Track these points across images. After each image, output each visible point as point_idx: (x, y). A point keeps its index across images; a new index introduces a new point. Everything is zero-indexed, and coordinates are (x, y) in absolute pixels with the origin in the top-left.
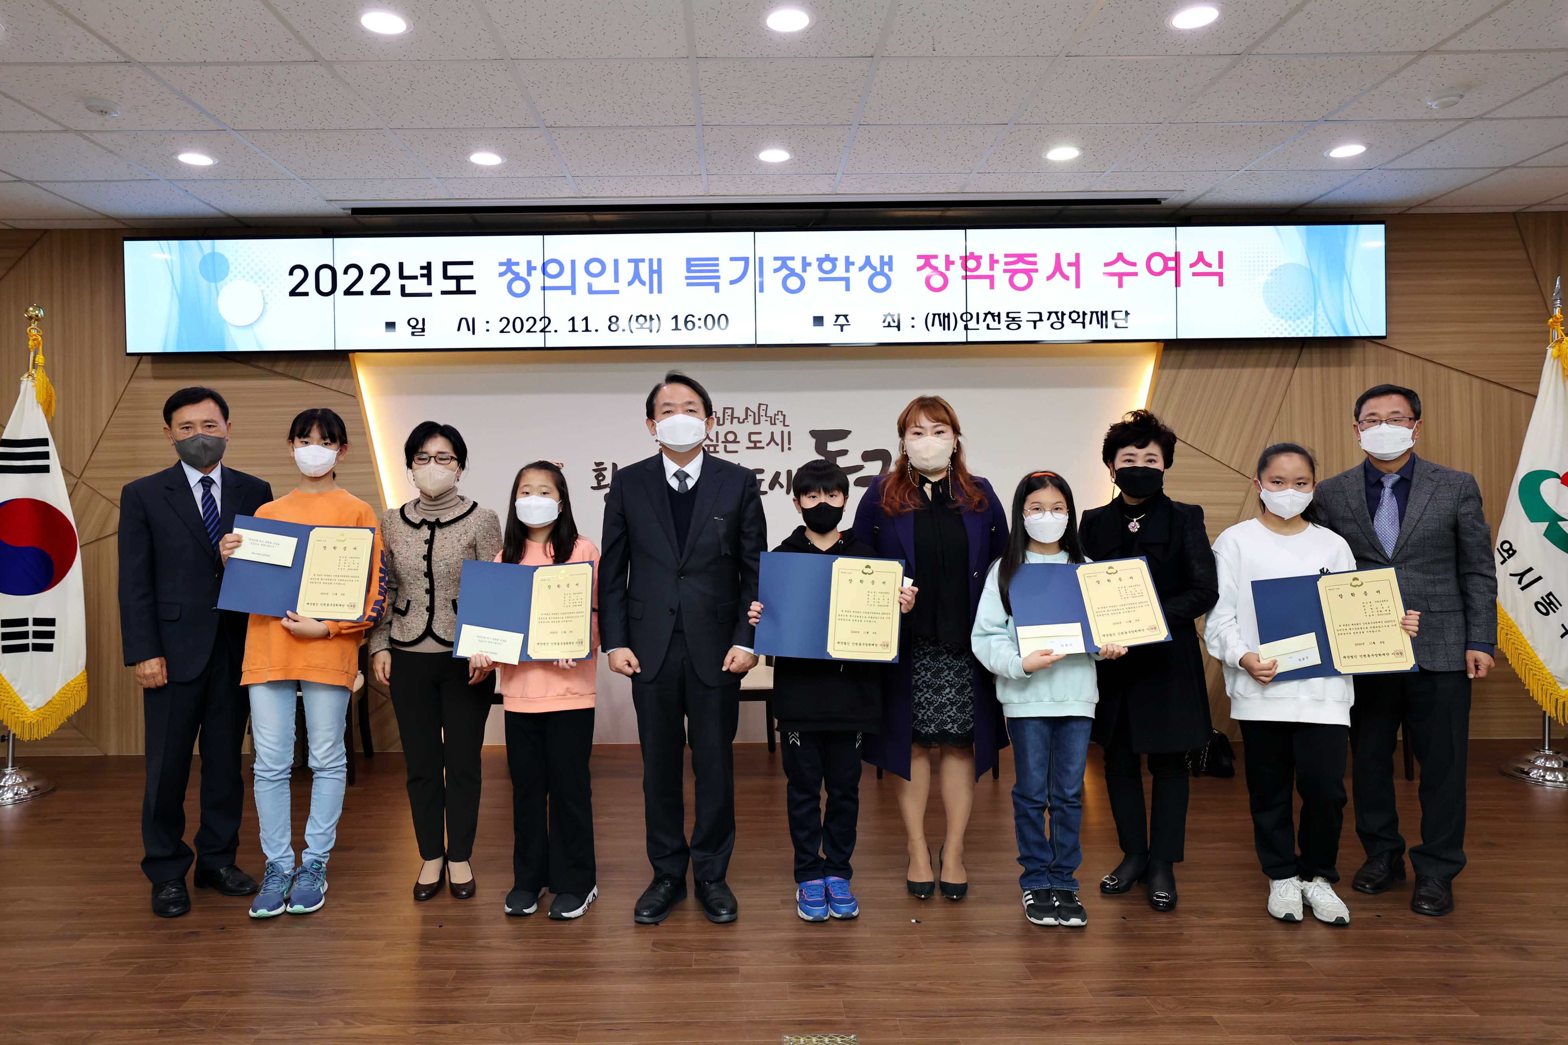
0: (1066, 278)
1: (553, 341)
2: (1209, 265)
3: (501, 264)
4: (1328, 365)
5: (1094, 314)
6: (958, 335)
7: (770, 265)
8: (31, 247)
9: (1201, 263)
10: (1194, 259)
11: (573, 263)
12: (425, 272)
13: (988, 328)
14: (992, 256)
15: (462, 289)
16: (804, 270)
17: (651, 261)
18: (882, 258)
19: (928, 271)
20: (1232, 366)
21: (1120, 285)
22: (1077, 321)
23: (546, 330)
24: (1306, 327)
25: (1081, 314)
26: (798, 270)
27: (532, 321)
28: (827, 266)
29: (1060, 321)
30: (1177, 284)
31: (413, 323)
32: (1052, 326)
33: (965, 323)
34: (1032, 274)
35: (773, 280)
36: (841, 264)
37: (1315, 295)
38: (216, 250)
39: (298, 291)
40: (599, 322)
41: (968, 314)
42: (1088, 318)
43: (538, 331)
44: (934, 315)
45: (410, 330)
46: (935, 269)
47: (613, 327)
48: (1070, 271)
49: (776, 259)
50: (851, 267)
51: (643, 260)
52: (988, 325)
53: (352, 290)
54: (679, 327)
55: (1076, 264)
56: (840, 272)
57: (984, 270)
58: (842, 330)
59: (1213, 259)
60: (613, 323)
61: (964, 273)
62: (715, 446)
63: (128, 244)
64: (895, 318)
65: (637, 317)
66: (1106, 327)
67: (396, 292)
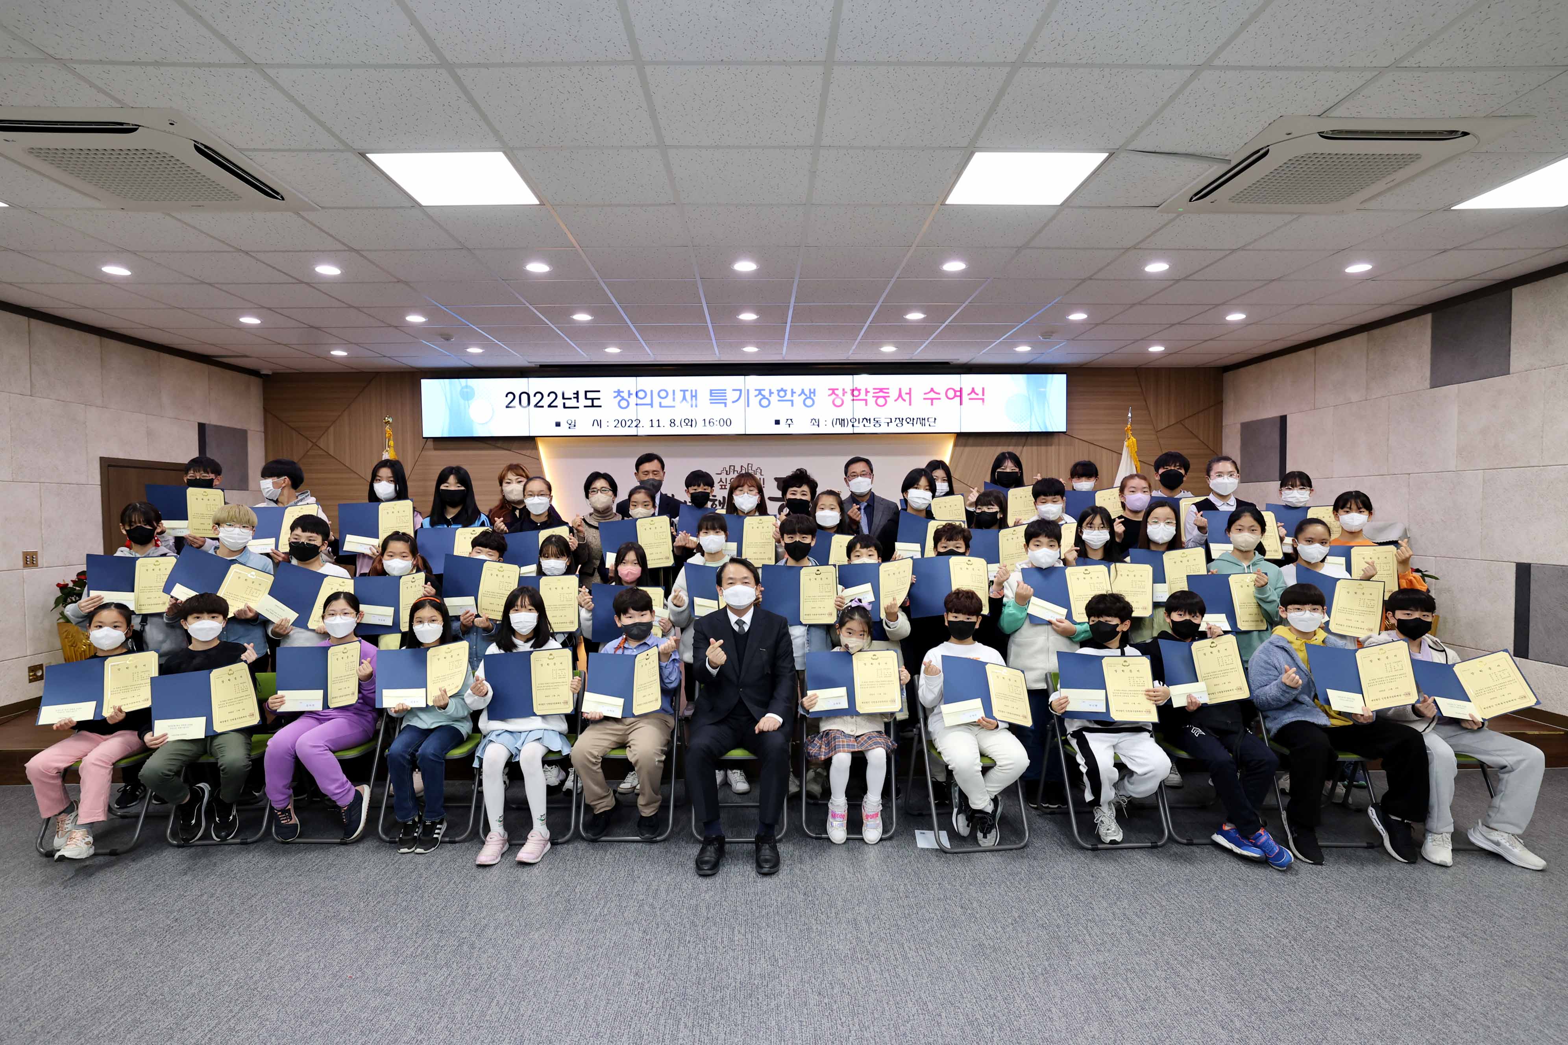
0: (904, 400)
1: (642, 432)
2: (977, 394)
3: (615, 392)
4: (1041, 446)
5: (919, 419)
6: (848, 430)
7: (753, 393)
8: (370, 382)
9: (973, 393)
10: (970, 391)
11: (652, 391)
12: (575, 396)
13: (864, 426)
14: (866, 389)
15: (595, 405)
16: (770, 396)
17: (692, 391)
18: (810, 390)
19: (834, 396)
20: (992, 446)
21: (932, 404)
22: (910, 423)
23: (638, 426)
24: (1027, 426)
25: (912, 419)
26: (767, 395)
27: (630, 421)
28: (782, 394)
29: (901, 423)
30: (961, 404)
31: (569, 422)
32: (897, 425)
33: (853, 423)
35: (754, 401)
36: (789, 393)
37: (1031, 410)
38: (468, 384)
39: (510, 405)
40: (665, 422)
41: (854, 419)
43: (634, 426)
44: (837, 419)
45: (568, 426)
46: (837, 395)
47: (673, 425)
48: (907, 397)
49: (756, 390)
50: (794, 395)
51: (687, 390)
53: (538, 405)
54: (706, 425)
55: (910, 394)
56: (789, 397)
57: (862, 396)
58: (789, 427)
59: (979, 391)
60: (672, 423)
61: (852, 398)
62: (725, 486)
63: (423, 381)
64: (817, 421)
65: (685, 420)
66: (925, 426)
67: (561, 406)
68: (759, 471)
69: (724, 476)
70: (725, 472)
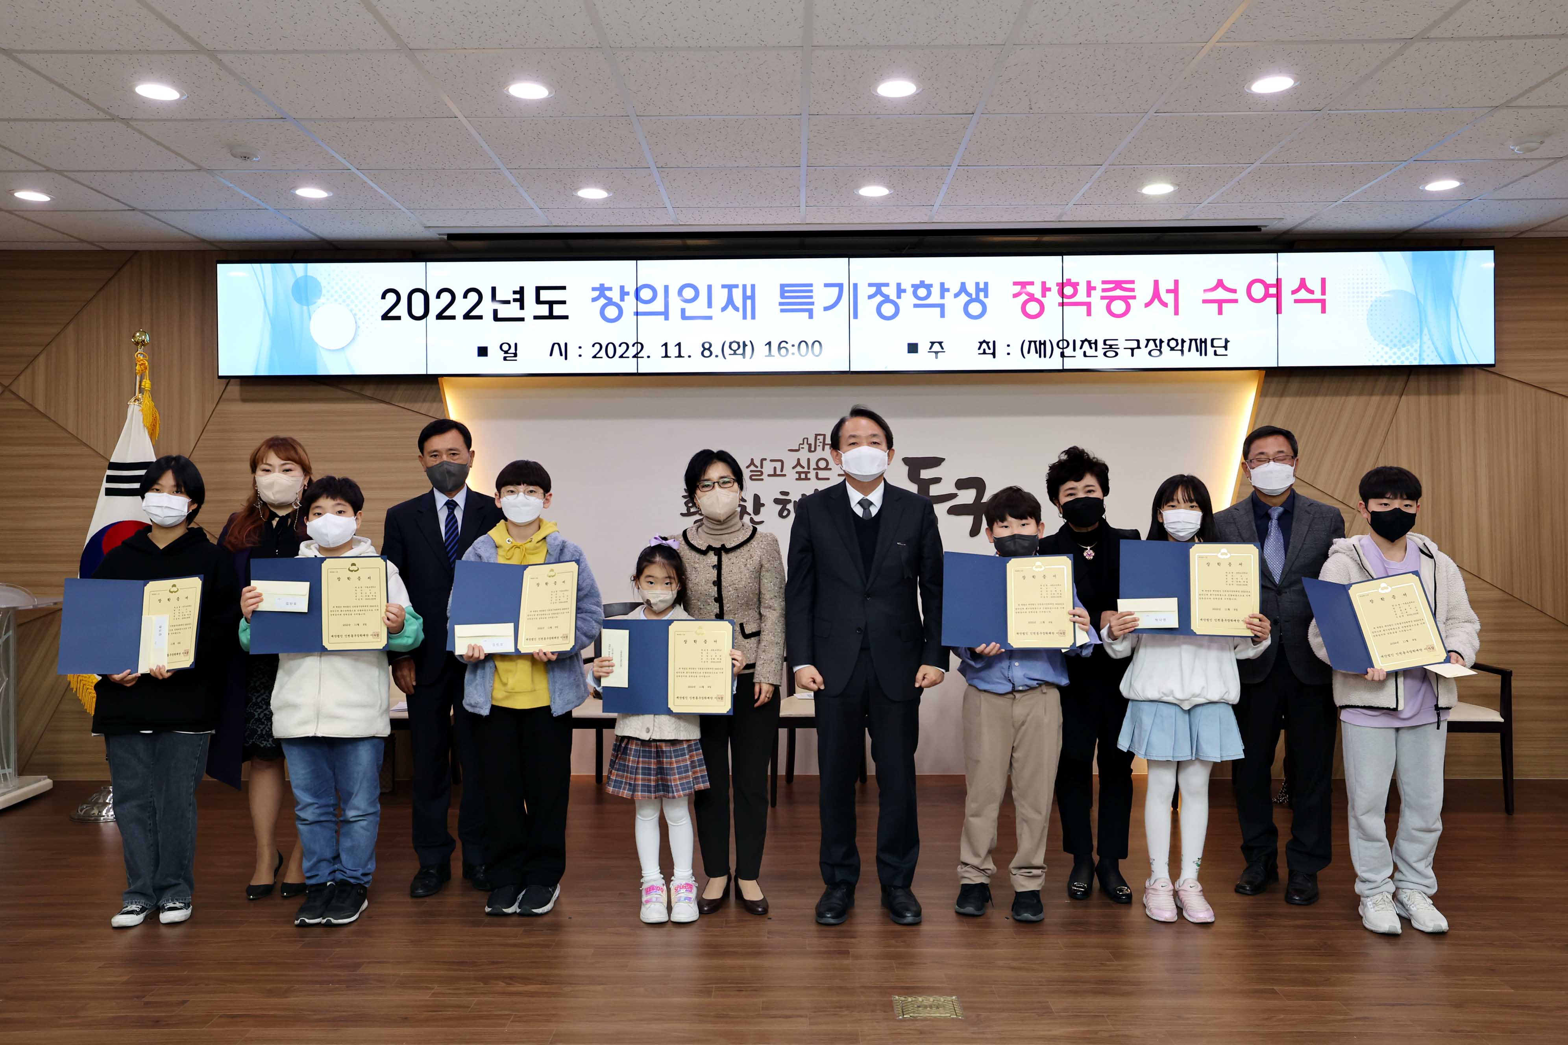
0: (1165, 305)
1: (645, 367)
2: (1312, 292)
3: (594, 289)
4: (1436, 393)
5: (1193, 342)
6: (1054, 363)
7: (865, 291)
8: (120, 269)
9: (1303, 290)
10: (1296, 285)
11: (666, 288)
12: (518, 296)
13: (1085, 355)
14: (1089, 283)
15: (555, 314)
16: (899, 297)
17: (744, 286)
18: (977, 284)
19: (1024, 298)
20: (1336, 393)
21: (1220, 312)
22: (1175, 349)
23: (639, 355)
24: (1411, 355)
25: (1180, 342)
26: (893, 297)
27: (624, 347)
28: (922, 292)
29: (1159, 348)
30: (1279, 311)
32: (1150, 353)
33: (1062, 350)
34: (1129, 301)
35: (868, 307)
36: (936, 291)
37: (1421, 322)
38: (309, 274)
39: (390, 315)
40: (692, 348)
41: (1065, 342)
42: (1186, 345)
43: (631, 356)
44: (1030, 342)
45: (503, 355)
46: (1031, 295)
48: (1169, 298)
49: (870, 285)
50: (946, 293)
51: (737, 286)
52: (1085, 353)
53: (444, 314)
54: (772, 354)
55: (1175, 291)
56: (935, 298)
57: (1081, 297)
58: (937, 357)
59: (1316, 286)
60: (706, 349)
61: (1060, 300)
62: (806, 473)
63: (220, 267)
64: (991, 345)
65: (731, 343)
66: (1206, 354)
67: (489, 316)
69: (804, 455)
70: (806, 446)
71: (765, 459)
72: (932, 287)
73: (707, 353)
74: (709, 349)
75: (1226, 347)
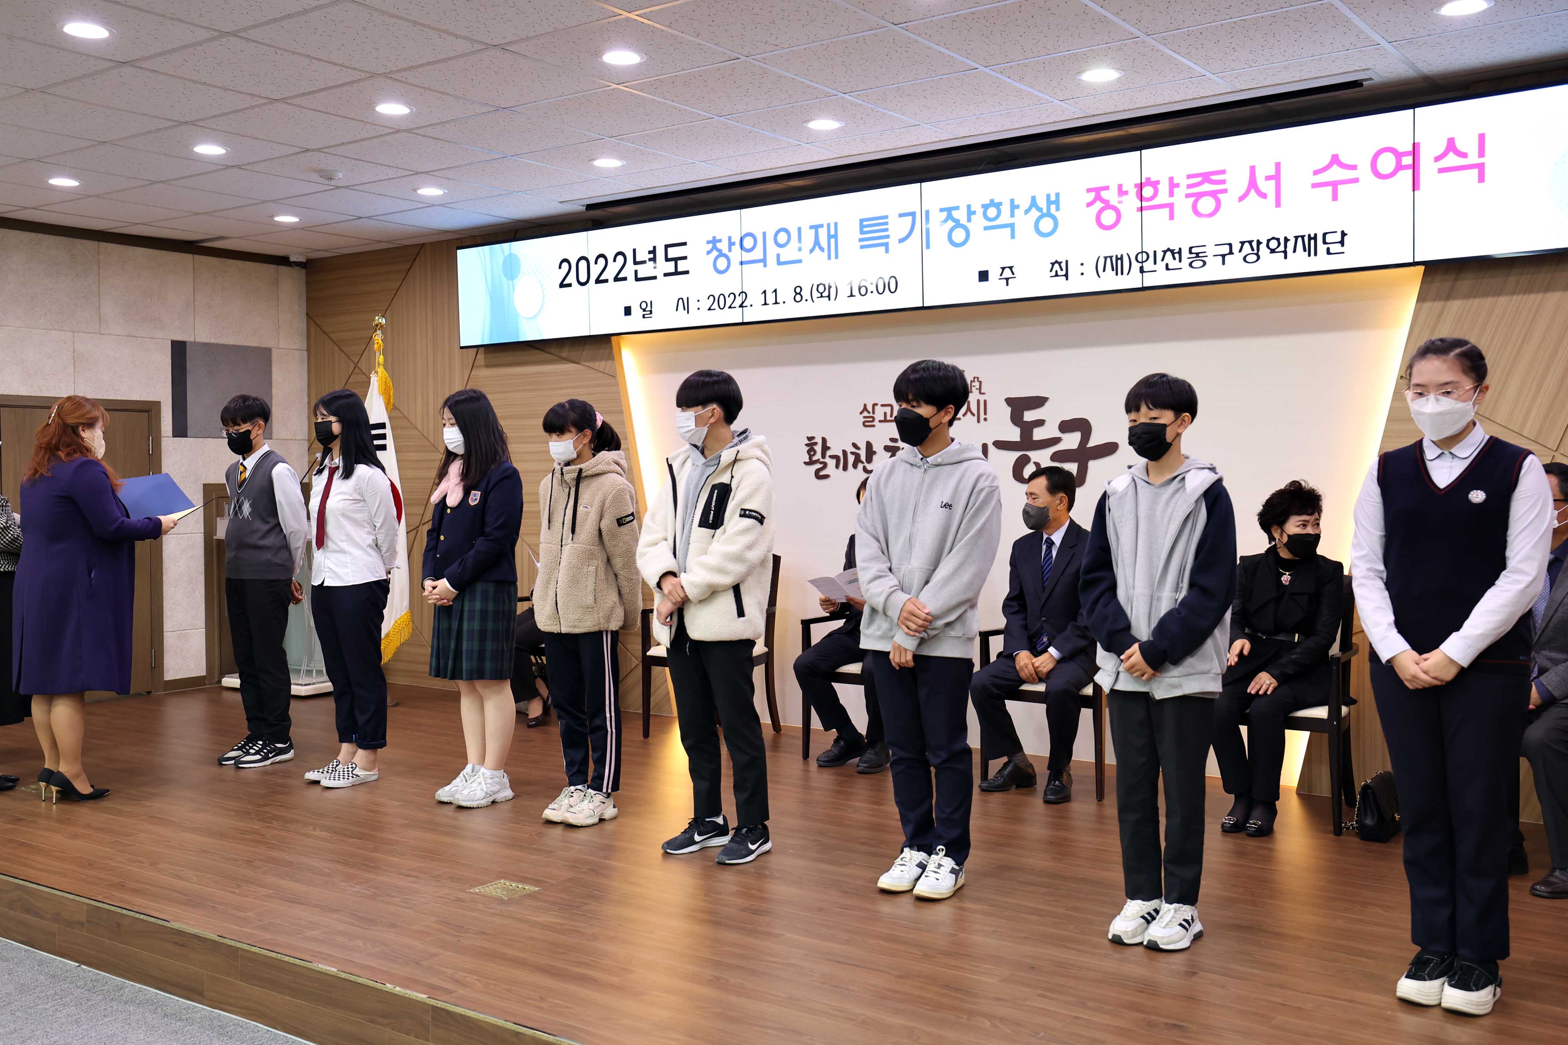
0: (1263, 196)
1: (749, 316)
2: (1464, 155)
3: (708, 242)
5: (1300, 239)
6: (1133, 280)
7: (937, 217)
9: (1451, 154)
10: (1441, 148)
11: (764, 234)
12: (651, 256)
14: (1171, 179)
15: (679, 270)
16: (969, 220)
17: (829, 225)
18: (1048, 196)
19: (1098, 205)
21: (1335, 197)
22: (1276, 250)
23: (744, 305)
26: (963, 221)
28: (992, 212)
29: (1256, 252)
30: (1415, 186)
31: (644, 305)
32: (1245, 259)
33: (1140, 265)
34: (1219, 196)
35: (939, 234)
36: (1006, 209)
38: (512, 252)
39: (564, 283)
40: (786, 294)
41: (1144, 254)
43: (737, 306)
44: (1106, 258)
45: (642, 312)
46: (1106, 202)
48: (1268, 187)
49: (942, 210)
50: (1016, 211)
51: (822, 226)
52: (1167, 265)
53: (600, 279)
54: (854, 294)
55: (1276, 177)
56: (1005, 218)
57: (1163, 197)
58: (1007, 284)
59: (1469, 145)
60: (798, 294)
61: (1138, 204)
63: (459, 253)
64: (1063, 265)
65: (818, 286)
66: (1316, 254)
67: (631, 277)
68: (977, 384)
71: (876, 404)
72: (1001, 205)
73: (798, 298)
74: (800, 294)
75: (1342, 243)
